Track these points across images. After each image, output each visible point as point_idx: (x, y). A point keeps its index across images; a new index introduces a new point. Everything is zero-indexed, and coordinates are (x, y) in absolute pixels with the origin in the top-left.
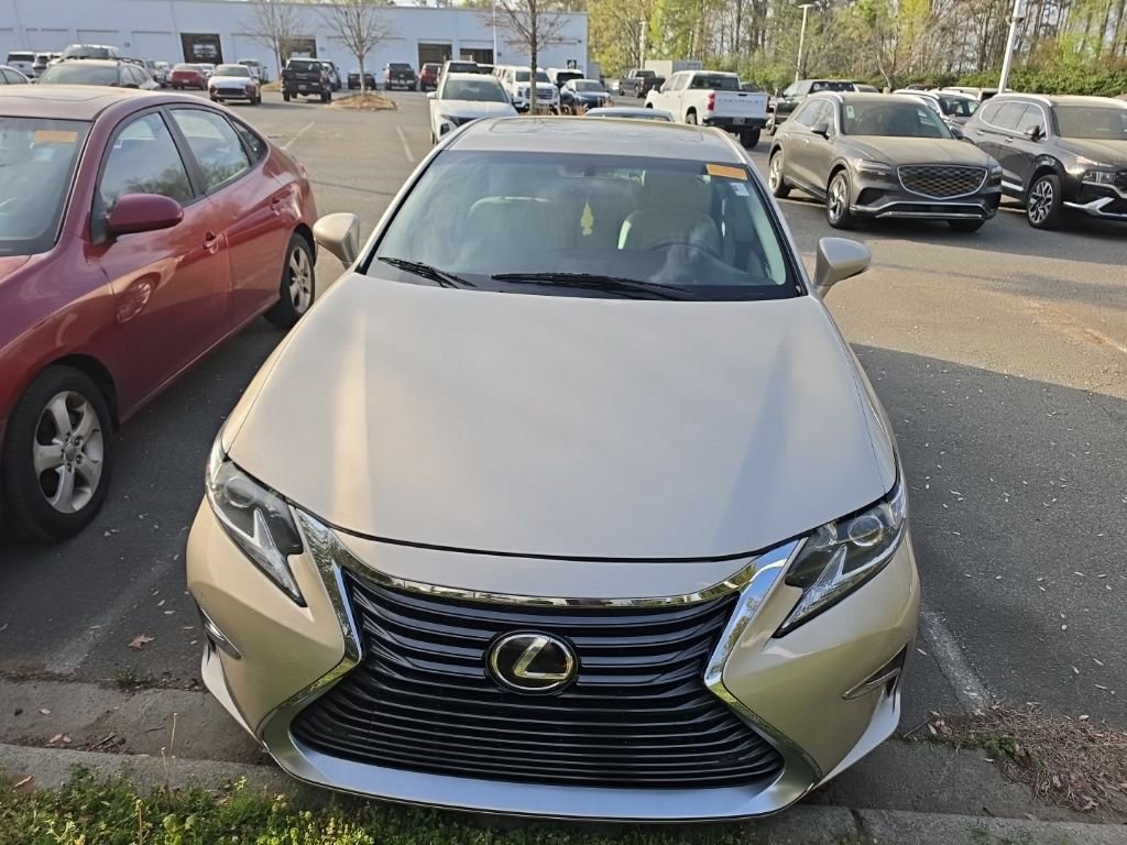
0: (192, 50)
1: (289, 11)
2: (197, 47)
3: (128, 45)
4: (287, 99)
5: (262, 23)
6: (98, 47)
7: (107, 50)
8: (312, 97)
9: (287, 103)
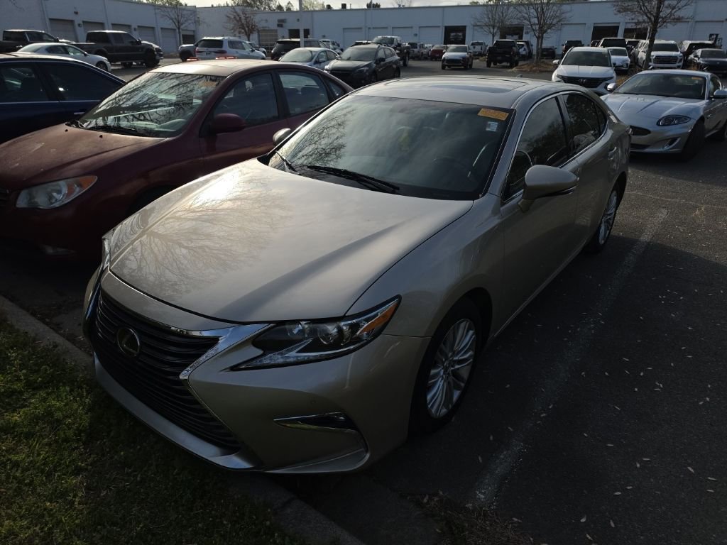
0: (449, 36)
1: (508, 10)
2: (452, 34)
3: (416, 35)
4: (489, 65)
5: (489, 18)
6: (389, 37)
7: (393, 39)
8: (505, 64)
9: (488, 68)
